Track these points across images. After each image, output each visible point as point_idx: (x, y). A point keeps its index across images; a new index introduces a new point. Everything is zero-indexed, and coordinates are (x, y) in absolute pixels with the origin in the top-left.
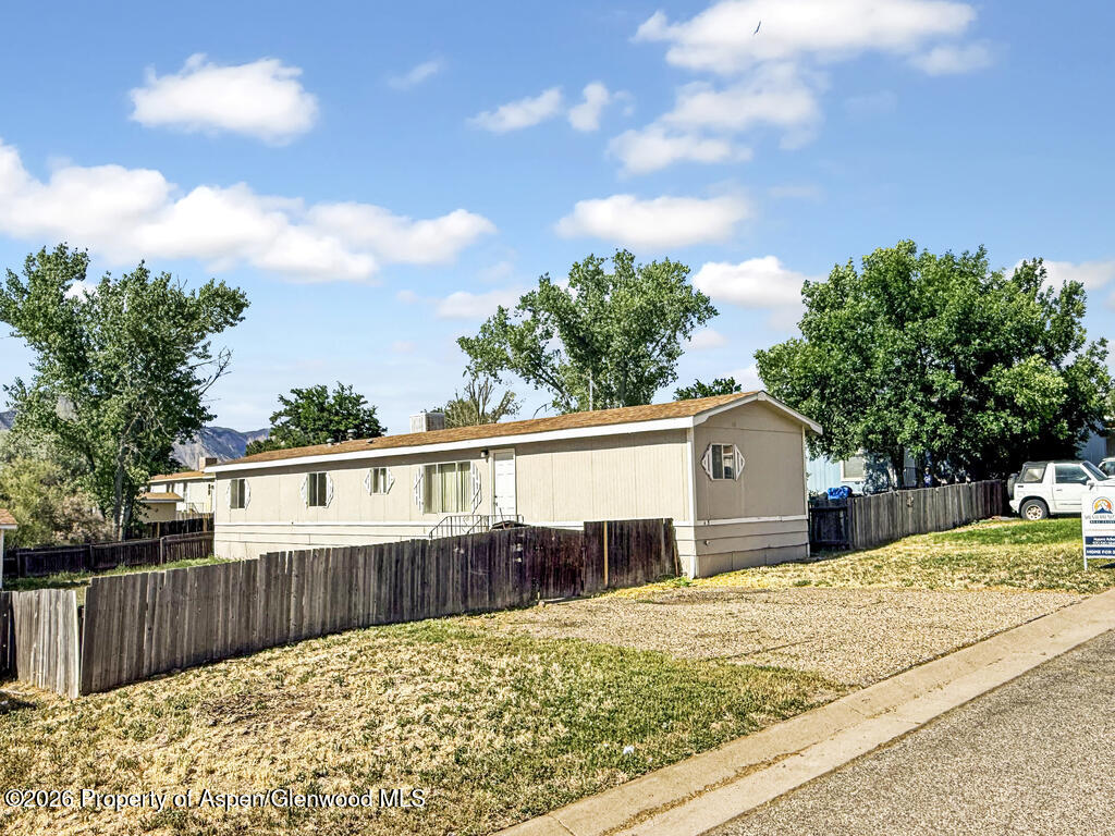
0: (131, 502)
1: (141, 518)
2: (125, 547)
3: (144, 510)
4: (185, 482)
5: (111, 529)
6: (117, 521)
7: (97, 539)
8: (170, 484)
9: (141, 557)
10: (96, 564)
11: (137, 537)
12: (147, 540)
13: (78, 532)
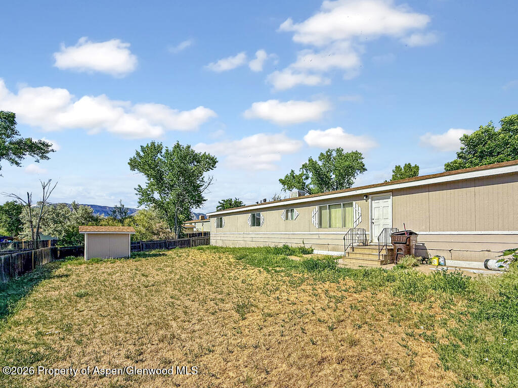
0: (180, 227)
1: (183, 232)
2: (179, 241)
3: (184, 229)
4: (195, 223)
5: (173, 235)
6: (176, 233)
7: (169, 238)
8: (191, 223)
9: (184, 244)
10: (169, 247)
11: (182, 238)
12: (186, 239)
13: (162, 235)
